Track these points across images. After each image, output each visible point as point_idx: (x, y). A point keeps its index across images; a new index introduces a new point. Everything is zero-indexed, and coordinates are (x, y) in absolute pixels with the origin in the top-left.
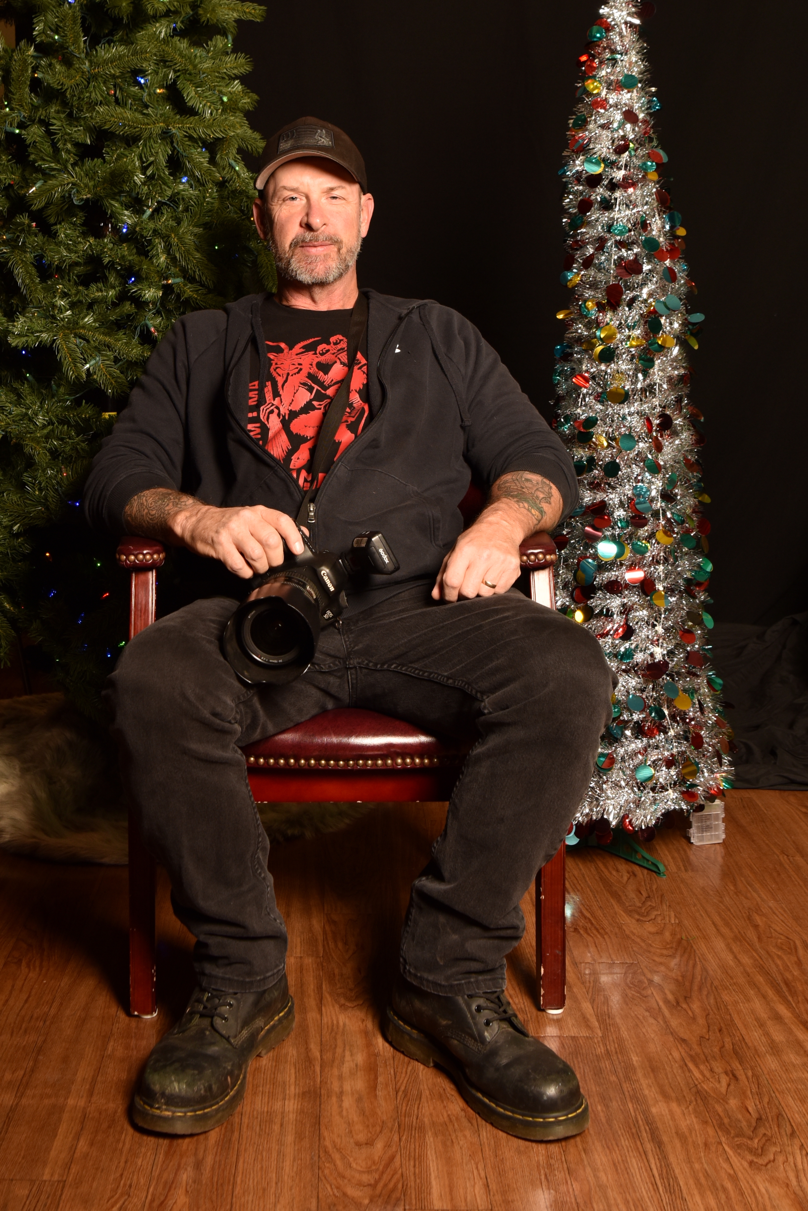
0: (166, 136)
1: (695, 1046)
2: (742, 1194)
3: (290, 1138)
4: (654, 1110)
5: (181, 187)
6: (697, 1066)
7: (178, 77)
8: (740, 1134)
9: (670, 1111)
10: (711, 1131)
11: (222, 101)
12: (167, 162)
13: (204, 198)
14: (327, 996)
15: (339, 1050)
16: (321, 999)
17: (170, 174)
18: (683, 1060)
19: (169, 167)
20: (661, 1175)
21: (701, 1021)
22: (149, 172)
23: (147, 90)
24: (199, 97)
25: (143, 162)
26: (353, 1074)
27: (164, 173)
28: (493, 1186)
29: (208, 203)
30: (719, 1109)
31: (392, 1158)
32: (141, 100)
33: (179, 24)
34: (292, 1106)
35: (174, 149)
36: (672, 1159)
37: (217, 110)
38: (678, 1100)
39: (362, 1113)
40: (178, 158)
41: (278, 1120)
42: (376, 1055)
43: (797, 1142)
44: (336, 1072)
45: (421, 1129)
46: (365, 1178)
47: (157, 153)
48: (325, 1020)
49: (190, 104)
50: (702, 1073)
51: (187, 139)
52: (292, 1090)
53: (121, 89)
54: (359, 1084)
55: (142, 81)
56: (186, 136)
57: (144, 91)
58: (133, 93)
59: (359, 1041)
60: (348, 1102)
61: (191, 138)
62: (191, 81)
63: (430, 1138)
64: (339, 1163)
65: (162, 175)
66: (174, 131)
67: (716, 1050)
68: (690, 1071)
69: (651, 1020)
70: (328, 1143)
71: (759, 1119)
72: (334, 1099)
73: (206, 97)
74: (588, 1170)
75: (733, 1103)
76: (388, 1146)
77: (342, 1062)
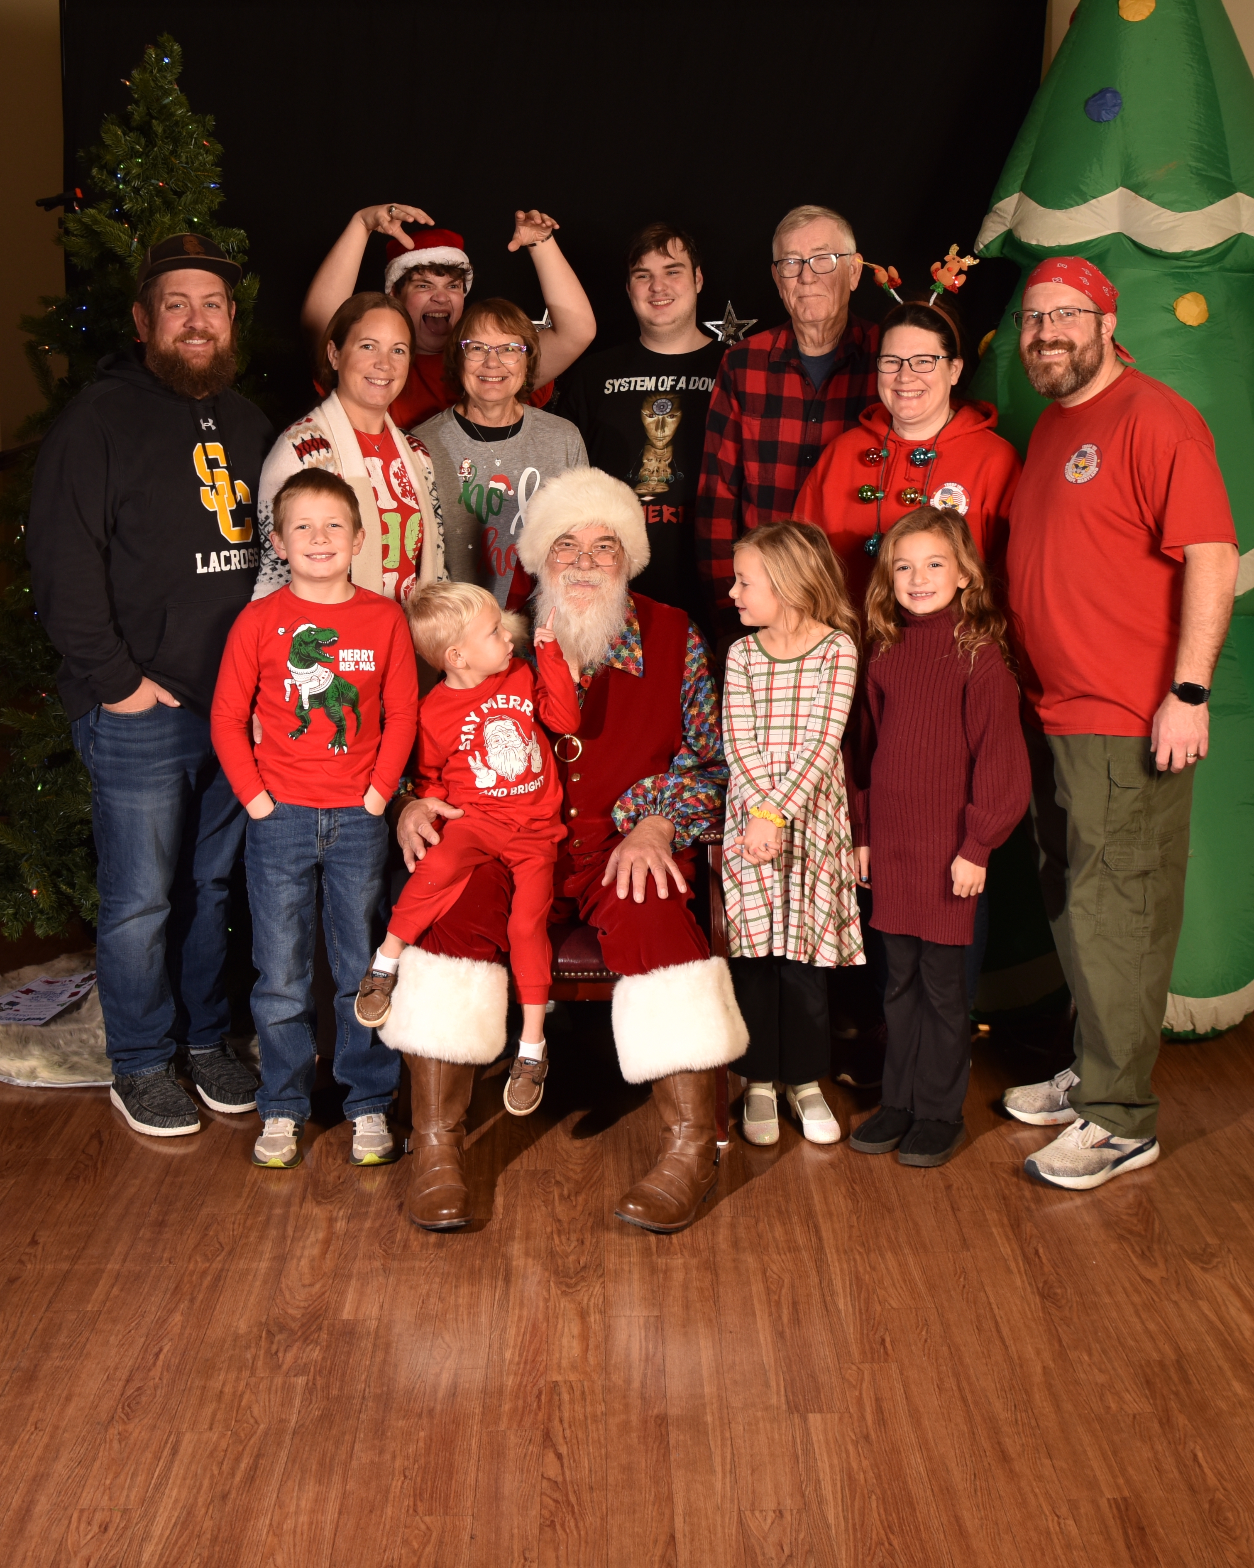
1: (566, 1225)
2: (547, 1307)
3: (258, 1283)
4: (514, 1263)
6: (559, 1236)
8: (567, 1275)
9: (526, 1264)
10: (546, 1274)
14: (309, 1196)
15: (307, 1231)
16: (304, 1198)
18: (552, 1233)
20: (499, 1300)
21: (579, 1208)
26: (312, 1245)
28: (386, 1306)
30: (560, 1262)
31: (323, 1293)
34: (264, 1265)
36: (512, 1290)
38: (534, 1258)
39: (312, 1268)
41: (252, 1274)
42: (333, 1233)
43: (601, 1280)
44: (301, 1244)
45: (350, 1277)
46: (302, 1304)
48: (303, 1211)
50: (561, 1242)
52: (267, 1255)
54: (316, 1251)
59: (324, 1225)
60: (304, 1262)
63: (353, 1282)
64: (288, 1296)
67: (579, 1226)
68: (553, 1239)
69: (543, 1208)
70: (283, 1286)
71: (584, 1267)
72: (295, 1261)
74: (453, 1297)
75: (572, 1258)
76: (323, 1286)
77: (308, 1238)
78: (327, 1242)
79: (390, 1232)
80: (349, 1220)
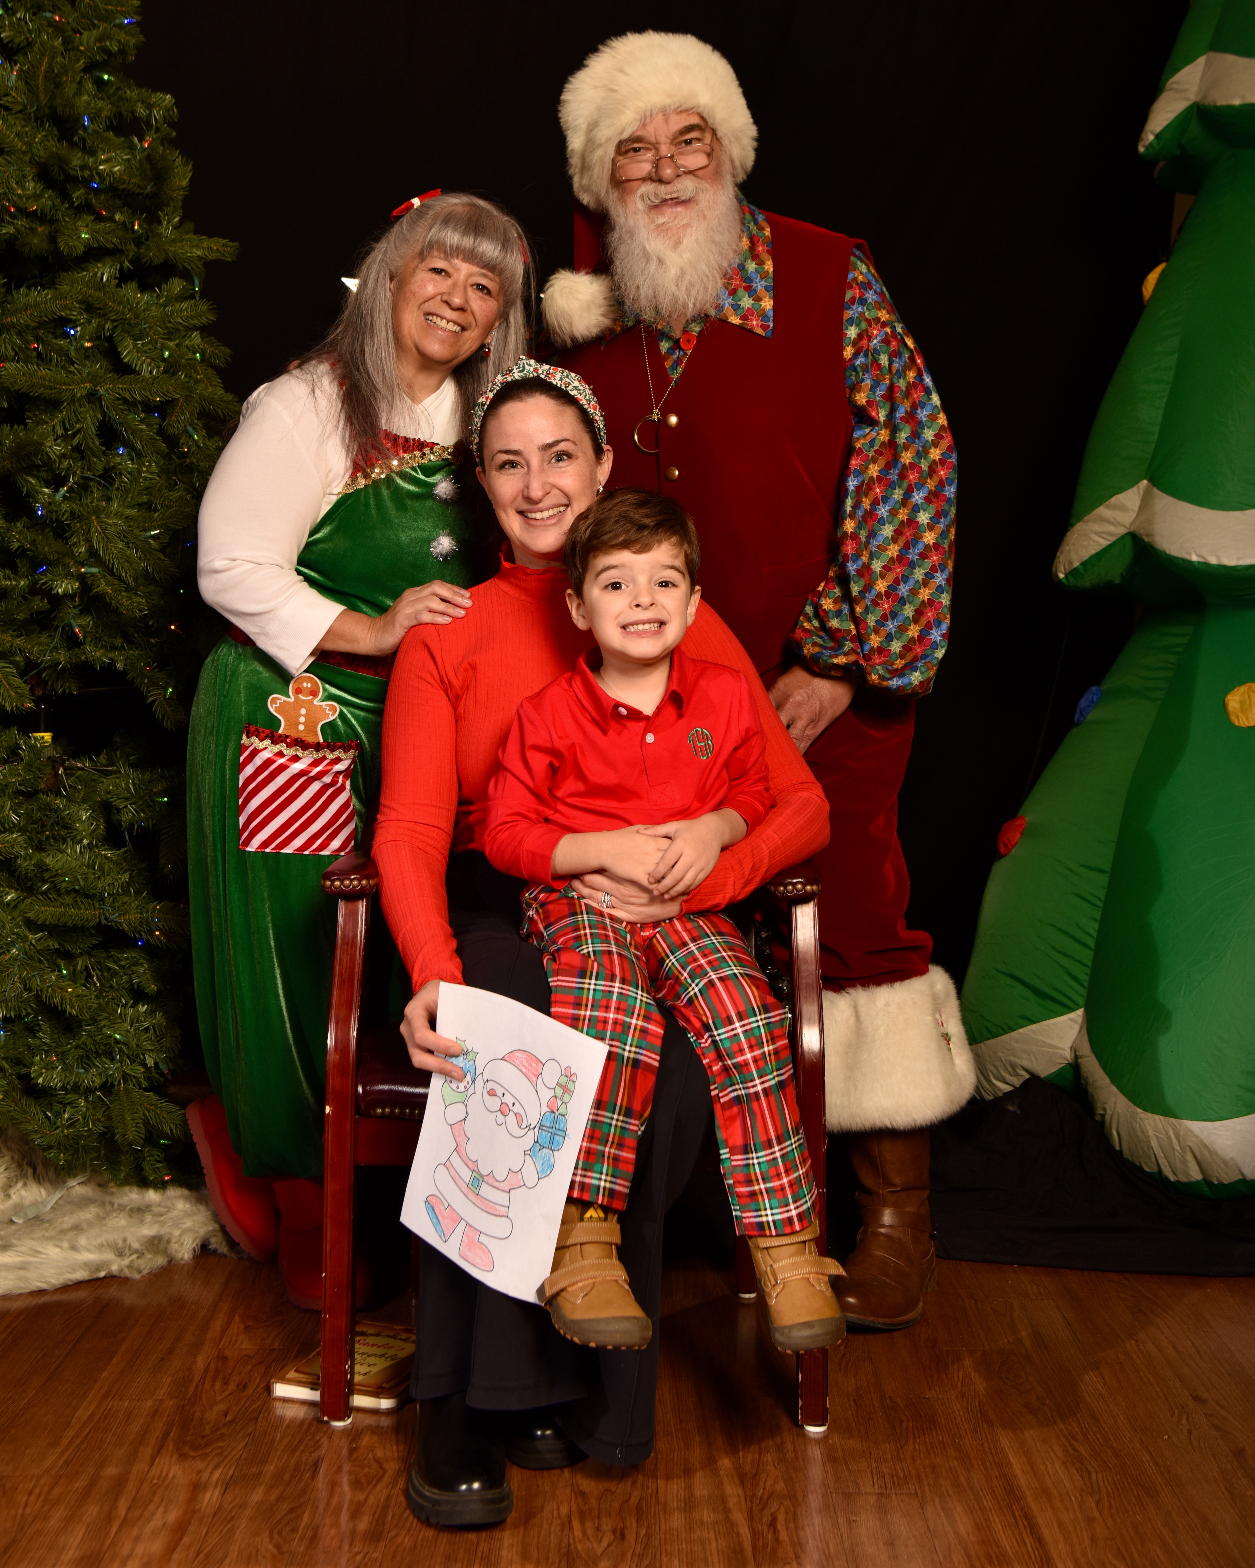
0: (93, 397)
5: (118, 460)
6: (583, 1523)
7: (115, 327)
11: (163, 355)
12: (98, 429)
13: (139, 472)
15: (152, 1507)
16: (161, 1447)
17: (102, 444)
18: (570, 1515)
19: (99, 436)
22: (76, 441)
23: (74, 344)
24: (138, 352)
25: (66, 430)
27: (93, 443)
29: (145, 479)
32: (67, 355)
33: (127, 264)
35: (104, 414)
37: (159, 367)
40: (112, 425)
42: (194, 1512)
44: (135, 1532)
47: (85, 419)
48: (153, 1472)
49: (125, 360)
50: (585, 1531)
51: (120, 402)
52: (70, 1554)
53: (43, 342)
54: (156, 1546)
55: (72, 332)
56: (118, 399)
57: (72, 345)
58: (57, 347)
59: (182, 1496)
61: (125, 400)
62: (129, 332)
65: (91, 445)
66: (102, 391)
68: (571, 1528)
73: (145, 352)
77: (149, 1520)
78: (180, 1528)
79: (292, 1510)
80: (227, 1485)
